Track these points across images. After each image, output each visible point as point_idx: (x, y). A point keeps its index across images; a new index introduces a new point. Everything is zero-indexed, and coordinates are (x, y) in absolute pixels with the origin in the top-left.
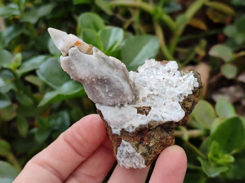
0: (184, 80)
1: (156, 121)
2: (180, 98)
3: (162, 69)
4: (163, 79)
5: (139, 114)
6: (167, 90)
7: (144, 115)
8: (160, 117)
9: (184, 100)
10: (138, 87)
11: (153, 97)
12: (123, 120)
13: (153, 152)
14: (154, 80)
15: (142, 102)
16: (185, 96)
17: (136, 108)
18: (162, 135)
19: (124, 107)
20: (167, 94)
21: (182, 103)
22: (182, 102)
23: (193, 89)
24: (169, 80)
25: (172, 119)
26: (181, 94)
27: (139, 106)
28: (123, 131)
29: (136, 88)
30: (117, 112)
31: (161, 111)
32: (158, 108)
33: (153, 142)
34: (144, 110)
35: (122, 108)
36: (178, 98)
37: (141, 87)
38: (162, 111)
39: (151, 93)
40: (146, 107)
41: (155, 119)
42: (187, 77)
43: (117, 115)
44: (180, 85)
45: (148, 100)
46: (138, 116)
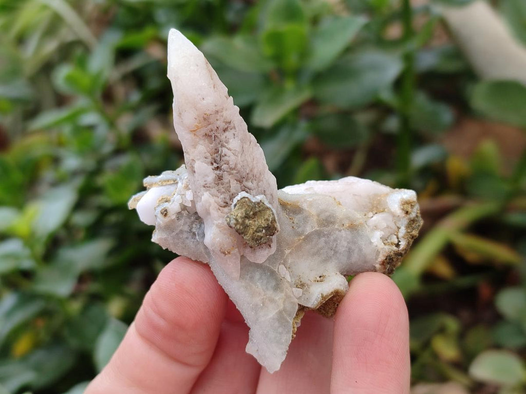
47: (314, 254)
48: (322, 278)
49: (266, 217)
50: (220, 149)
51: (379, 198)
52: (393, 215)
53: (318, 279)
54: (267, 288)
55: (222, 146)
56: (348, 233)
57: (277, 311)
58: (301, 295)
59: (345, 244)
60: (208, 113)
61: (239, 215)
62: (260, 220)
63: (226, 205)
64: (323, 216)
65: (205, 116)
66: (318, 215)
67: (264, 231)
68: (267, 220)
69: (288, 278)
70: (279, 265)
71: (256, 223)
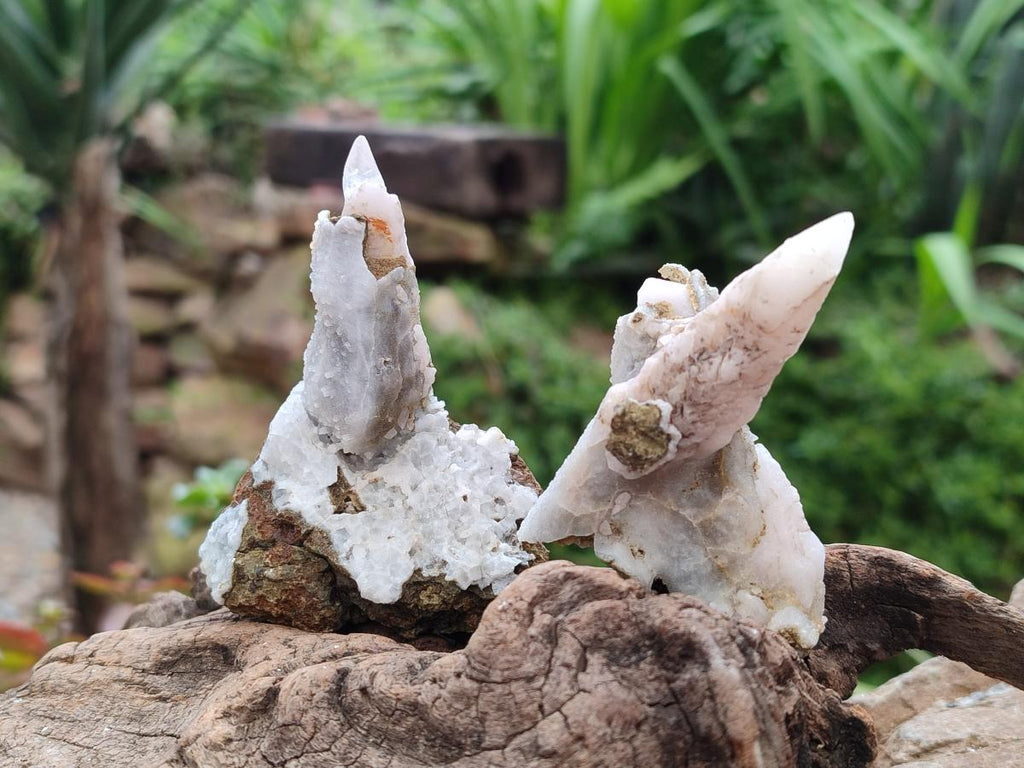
0: (494, 550)
1: (330, 543)
2: (431, 566)
3: (494, 481)
4: (465, 498)
5: (327, 494)
6: (436, 523)
7: (332, 508)
8: (346, 546)
9: (432, 581)
10: (403, 452)
11: (398, 503)
12: (293, 468)
13: (260, 592)
14: (450, 477)
15: (366, 482)
16: (442, 576)
17: (341, 477)
18: (312, 585)
19: (325, 446)
20: (421, 528)
21: (420, 579)
22: (423, 577)
23: (482, 587)
24: (470, 514)
25: (357, 576)
26: (445, 563)
27: (351, 483)
28: (267, 486)
29: (398, 448)
30: (303, 439)
31: (364, 539)
32: (368, 529)
33: (280, 572)
34: (348, 499)
35: (321, 444)
36: (428, 562)
37: (409, 457)
38: (368, 542)
39: (407, 490)
40: (357, 500)
41: (335, 537)
42: (506, 554)
43: (296, 443)
44: (471, 547)
45: (381, 495)
46: (322, 492)
47: (662, 532)
48: (639, 553)
49: (650, 450)
50: (718, 353)
51: (788, 595)
52: (767, 621)
53: (636, 550)
54: (590, 487)
55: (724, 354)
56: (709, 569)
57: (570, 511)
58: (604, 533)
59: (691, 568)
60: (752, 317)
61: (634, 415)
62: (641, 443)
63: (653, 391)
64: (719, 526)
65: (747, 315)
66: (718, 519)
67: (630, 454)
68: (647, 452)
69: (617, 509)
70: (629, 492)
71: (636, 440)
